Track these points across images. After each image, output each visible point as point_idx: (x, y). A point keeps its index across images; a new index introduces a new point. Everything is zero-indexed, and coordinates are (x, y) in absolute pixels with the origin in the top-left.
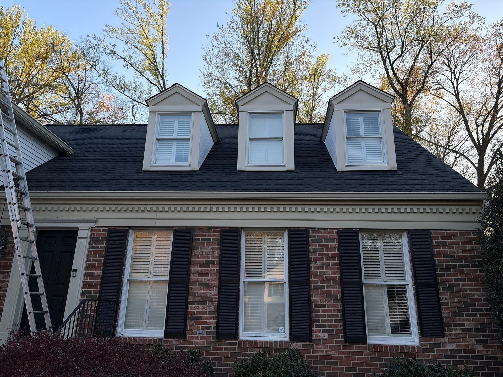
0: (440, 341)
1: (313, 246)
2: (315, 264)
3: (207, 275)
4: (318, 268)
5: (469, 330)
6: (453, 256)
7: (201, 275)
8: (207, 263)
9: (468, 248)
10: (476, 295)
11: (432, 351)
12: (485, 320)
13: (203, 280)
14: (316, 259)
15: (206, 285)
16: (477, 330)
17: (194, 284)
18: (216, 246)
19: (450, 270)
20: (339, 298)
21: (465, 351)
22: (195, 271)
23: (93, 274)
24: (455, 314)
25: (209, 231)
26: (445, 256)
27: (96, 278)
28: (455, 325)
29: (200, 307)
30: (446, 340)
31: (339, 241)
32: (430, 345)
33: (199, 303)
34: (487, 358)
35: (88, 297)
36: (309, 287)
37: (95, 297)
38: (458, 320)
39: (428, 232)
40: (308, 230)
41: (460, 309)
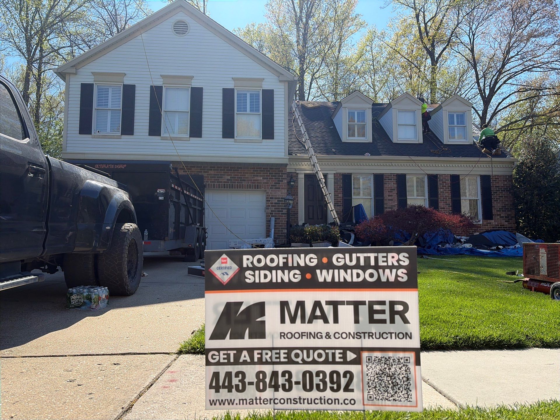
0: (491, 221)
1: (440, 182)
2: (440, 190)
3: (392, 196)
4: (442, 192)
5: (503, 217)
6: (499, 187)
7: (389, 196)
8: (391, 190)
9: (505, 183)
10: (507, 203)
11: (488, 225)
12: (509, 213)
13: (390, 198)
14: (440, 188)
15: (392, 200)
16: (505, 217)
17: (386, 200)
18: (395, 182)
19: (497, 193)
20: (451, 205)
21: (500, 225)
22: (386, 194)
23: (338, 195)
24: (497, 211)
25: (391, 175)
26: (496, 187)
27: (340, 197)
28: (497, 215)
30: (493, 221)
31: (451, 180)
32: (487, 223)
33: (389, 208)
34: (509, 227)
35: (337, 206)
36: (437, 201)
37: (341, 206)
38: (499, 213)
39: (489, 176)
40: (437, 175)
41: (500, 209)
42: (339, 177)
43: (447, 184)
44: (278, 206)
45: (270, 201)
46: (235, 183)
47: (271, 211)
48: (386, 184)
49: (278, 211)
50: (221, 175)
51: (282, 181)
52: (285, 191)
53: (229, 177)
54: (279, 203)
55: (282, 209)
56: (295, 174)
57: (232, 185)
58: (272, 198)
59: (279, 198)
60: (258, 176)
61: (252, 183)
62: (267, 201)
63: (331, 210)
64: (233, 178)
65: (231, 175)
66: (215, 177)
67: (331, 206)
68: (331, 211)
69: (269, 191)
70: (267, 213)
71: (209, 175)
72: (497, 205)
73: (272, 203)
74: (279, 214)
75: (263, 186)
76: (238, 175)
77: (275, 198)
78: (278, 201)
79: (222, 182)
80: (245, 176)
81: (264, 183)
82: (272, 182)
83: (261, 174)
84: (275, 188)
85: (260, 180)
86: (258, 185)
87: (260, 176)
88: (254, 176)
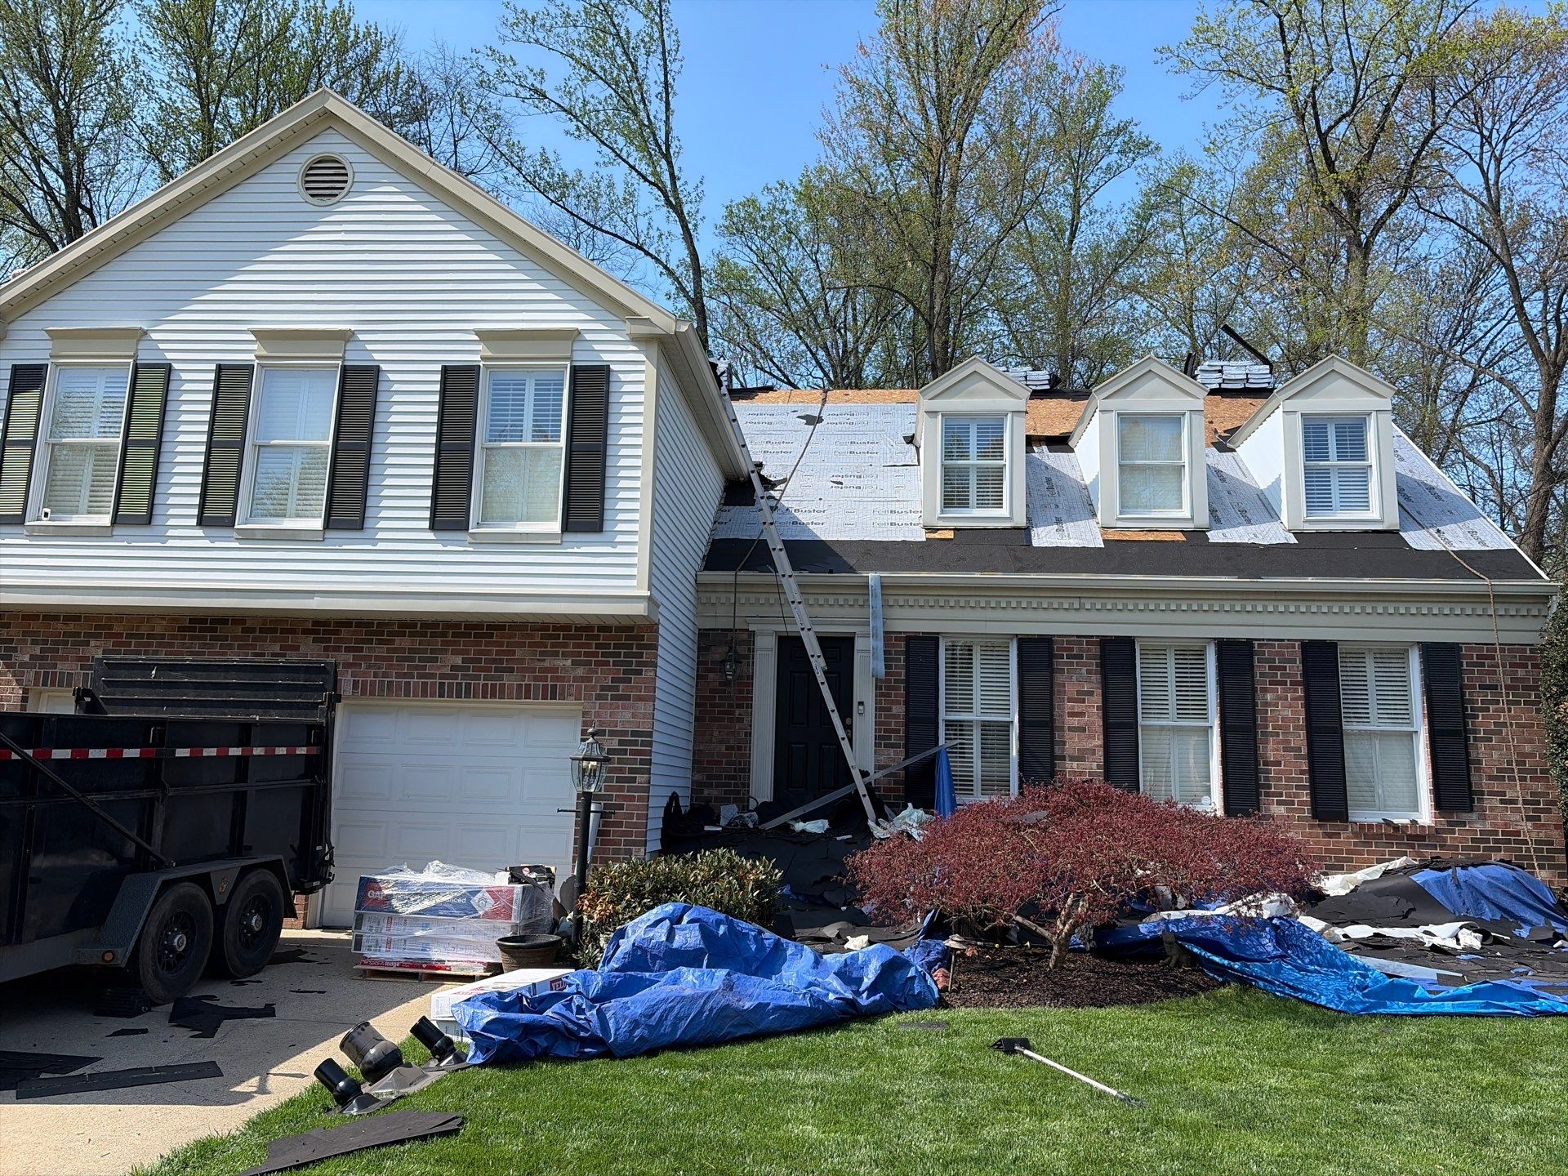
0: (1465, 816)
1: (1260, 669)
2: (1263, 698)
3: (1081, 714)
4: (1269, 704)
5: (1513, 801)
7: (1073, 715)
8: (1081, 696)
9: (1521, 673)
11: (1452, 832)
12: (1539, 787)
13: (1075, 722)
14: (1264, 690)
15: (1083, 730)
16: (1525, 802)
17: (1062, 729)
18: (1094, 667)
19: (1487, 710)
20: (1304, 751)
21: (1504, 833)
22: (1062, 707)
23: (890, 709)
24: (1491, 778)
25: (1080, 643)
26: (1482, 687)
27: (896, 716)
28: (1491, 793)
29: (1075, 764)
30: (1474, 816)
31: (1304, 661)
32: (1450, 823)
33: (1073, 759)
34: (1538, 842)
35: (886, 746)
36: (1255, 733)
37: (897, 746)
38: (1496, 786)
39: (1454, 648)
40: (1249, 642)
41: (1499, 770)
43: (1289, 675)
44: (620, 761)
46: (478, 678)
49: (619, 780)
50: (433, 651)
51: (640, 672)
53: (458, 660)
54: (625, 752)
55: (632, 771)
56: (745, 636)
57: (468, 686)
59: (624, 733)
60: (556, 654)
61: (536, 679)
64: (472, 660)
65: (467, 652)
66: (412, 659)
69: (595, 707)
71: (395, 650)
72: (1487, 757)
74: (621, 789)
75: (573, 690)
76: (489, 652)
77: (612, 733)
78: (621, 743)
79: (432, 676)
80: (514, 653)
81: (575, 679)
82: (603, 677)
83: (565, 646)
84: (614, 698)
85: (564, 668)
86: (554, 687)
87: (565, 655)
88: (542, 654)
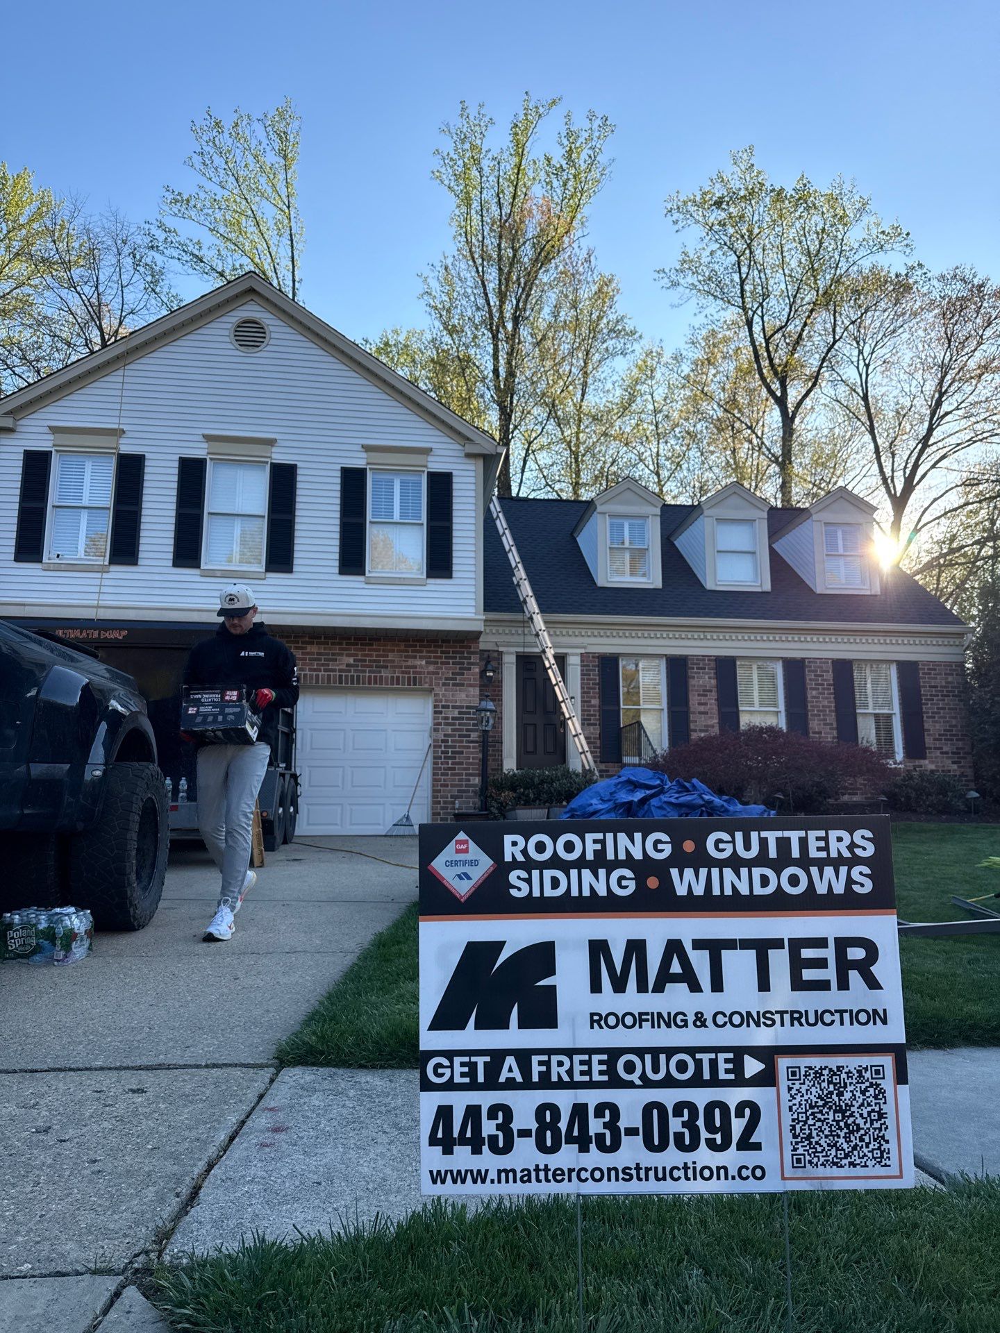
0: (922, 762)
1: (809, 676)
2: (811, 694)
3: (706, 704)
4: (814, 697)
5: (947, 753)
6: (936, 687)
7: (700, 704)
8: (705, 692)
9: (950, 679)
10: (954, 722)
12: (960, 744)
13: (702, 708)
14: (811, 689)
15: (706, 713)
16: (953, 753)
17: (694, 713)
18: (713, 675)
19: (933, 700)
20: (835, 726)
21: (942, 771)
22: (694, 700)
23: (590, 702)
24: (935, 739)
25: (704, 660)
26: (930, 687)
27: (594, 706)
28: (935, 748)
30: (927, 762)
31: (833, 672)
32: (913, 766)
33: (701, 731)
35: (588, 725)
36: (806, 715)
37: (595, 725)
38: (938, 744)
39: (915, 663)
40: (803, 659)
41: (940, 735)
42: (591, 661)
43: (826, 680)
44: (460, 724)
45: (441, 713)
46: (365, 672)
47: (445, 735)
48: (694, 677)
49: (460, 736)
50: (333, 654)
51: (470, 669)
52: (477, 691)
53: (351, 660)
54: (462, 719)
55: (468, 730)
56: (496, 655)
57: (358, 677)
58: (447, 707)
59: (462, 707)
60: (415, 657)
61: (403, 672)
62: (435, 712)
63: (574, 733)
64: (359, 661)
65: (357, 655)
66: (320, 660)
67: (575, 726)
68: (574, 736)
69: (440, 691)
70: (435, 741)
71: (308, 654)
72: (933, 727)
73: (447, 718)
74: (462, 742)
75: (427, 680)
76: (371, 656)
77: (454, 707)
78: (460, 713)
79: (334, 670)
80: (387, 656)
81: (428, 673)
82: (446, 672)
83: (422, 652)
84: (454, 685)
85: (421, 666)
86: (415, 678)
87: (420, 657)
88: (406, 657)
